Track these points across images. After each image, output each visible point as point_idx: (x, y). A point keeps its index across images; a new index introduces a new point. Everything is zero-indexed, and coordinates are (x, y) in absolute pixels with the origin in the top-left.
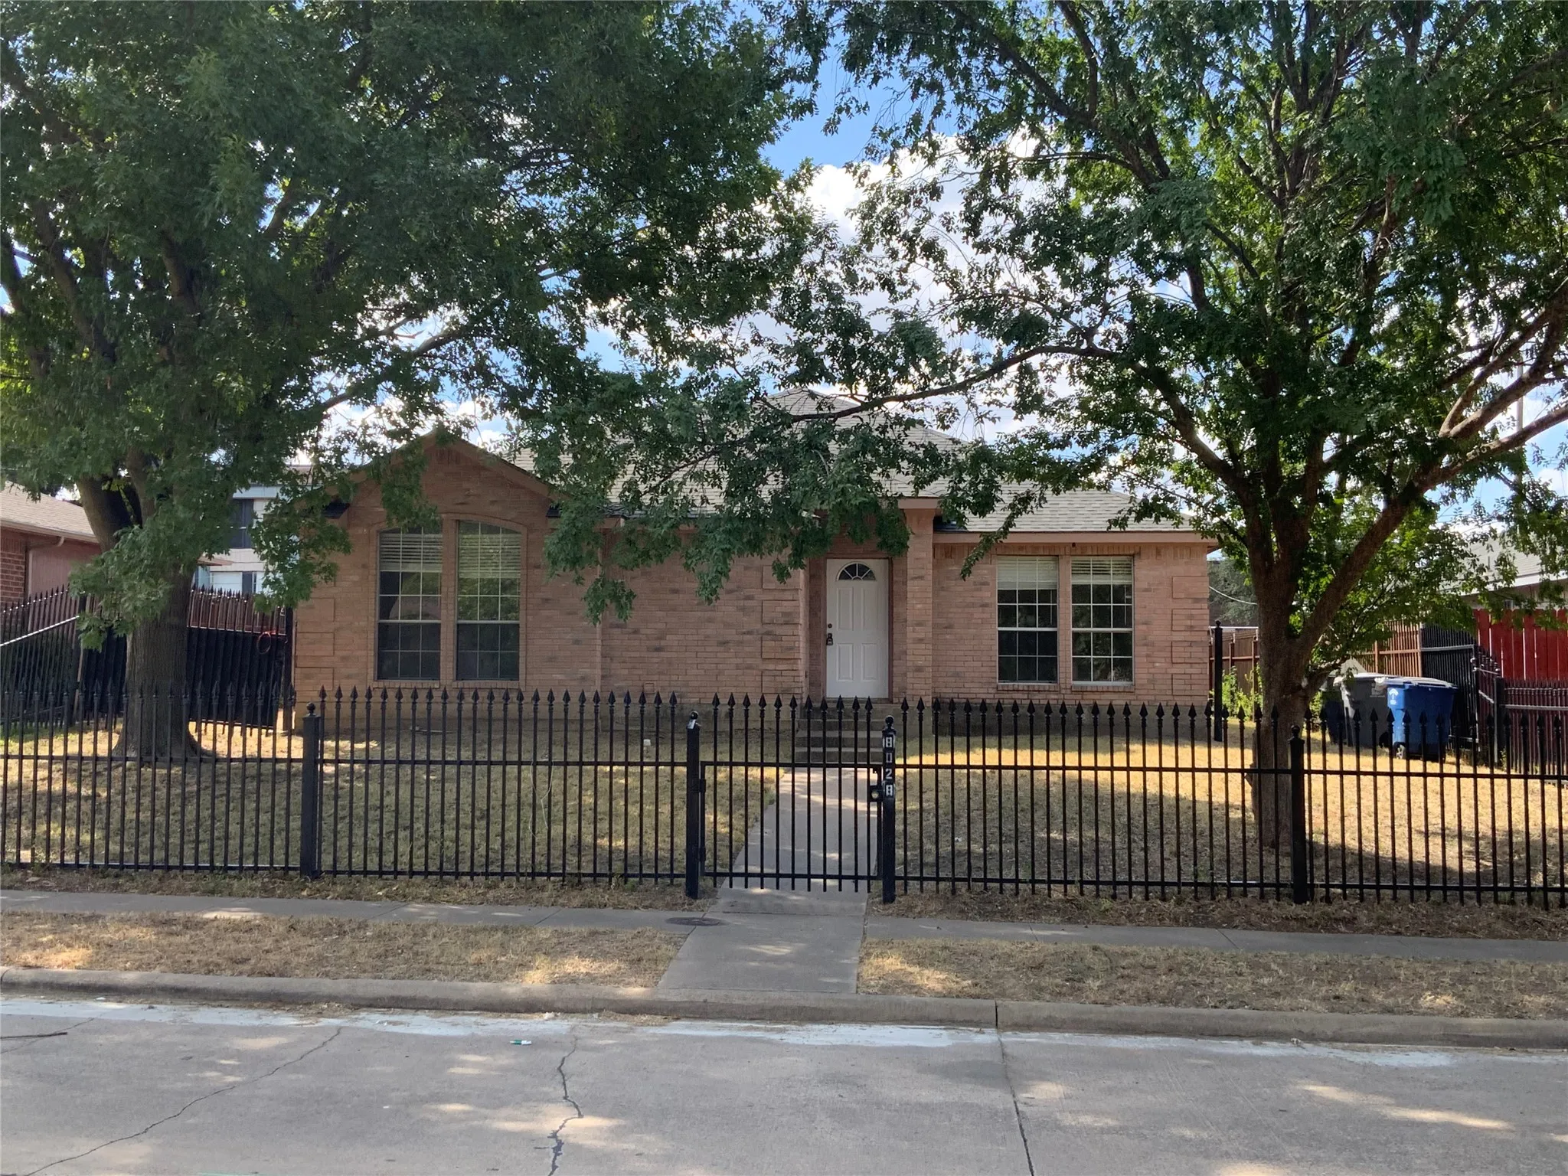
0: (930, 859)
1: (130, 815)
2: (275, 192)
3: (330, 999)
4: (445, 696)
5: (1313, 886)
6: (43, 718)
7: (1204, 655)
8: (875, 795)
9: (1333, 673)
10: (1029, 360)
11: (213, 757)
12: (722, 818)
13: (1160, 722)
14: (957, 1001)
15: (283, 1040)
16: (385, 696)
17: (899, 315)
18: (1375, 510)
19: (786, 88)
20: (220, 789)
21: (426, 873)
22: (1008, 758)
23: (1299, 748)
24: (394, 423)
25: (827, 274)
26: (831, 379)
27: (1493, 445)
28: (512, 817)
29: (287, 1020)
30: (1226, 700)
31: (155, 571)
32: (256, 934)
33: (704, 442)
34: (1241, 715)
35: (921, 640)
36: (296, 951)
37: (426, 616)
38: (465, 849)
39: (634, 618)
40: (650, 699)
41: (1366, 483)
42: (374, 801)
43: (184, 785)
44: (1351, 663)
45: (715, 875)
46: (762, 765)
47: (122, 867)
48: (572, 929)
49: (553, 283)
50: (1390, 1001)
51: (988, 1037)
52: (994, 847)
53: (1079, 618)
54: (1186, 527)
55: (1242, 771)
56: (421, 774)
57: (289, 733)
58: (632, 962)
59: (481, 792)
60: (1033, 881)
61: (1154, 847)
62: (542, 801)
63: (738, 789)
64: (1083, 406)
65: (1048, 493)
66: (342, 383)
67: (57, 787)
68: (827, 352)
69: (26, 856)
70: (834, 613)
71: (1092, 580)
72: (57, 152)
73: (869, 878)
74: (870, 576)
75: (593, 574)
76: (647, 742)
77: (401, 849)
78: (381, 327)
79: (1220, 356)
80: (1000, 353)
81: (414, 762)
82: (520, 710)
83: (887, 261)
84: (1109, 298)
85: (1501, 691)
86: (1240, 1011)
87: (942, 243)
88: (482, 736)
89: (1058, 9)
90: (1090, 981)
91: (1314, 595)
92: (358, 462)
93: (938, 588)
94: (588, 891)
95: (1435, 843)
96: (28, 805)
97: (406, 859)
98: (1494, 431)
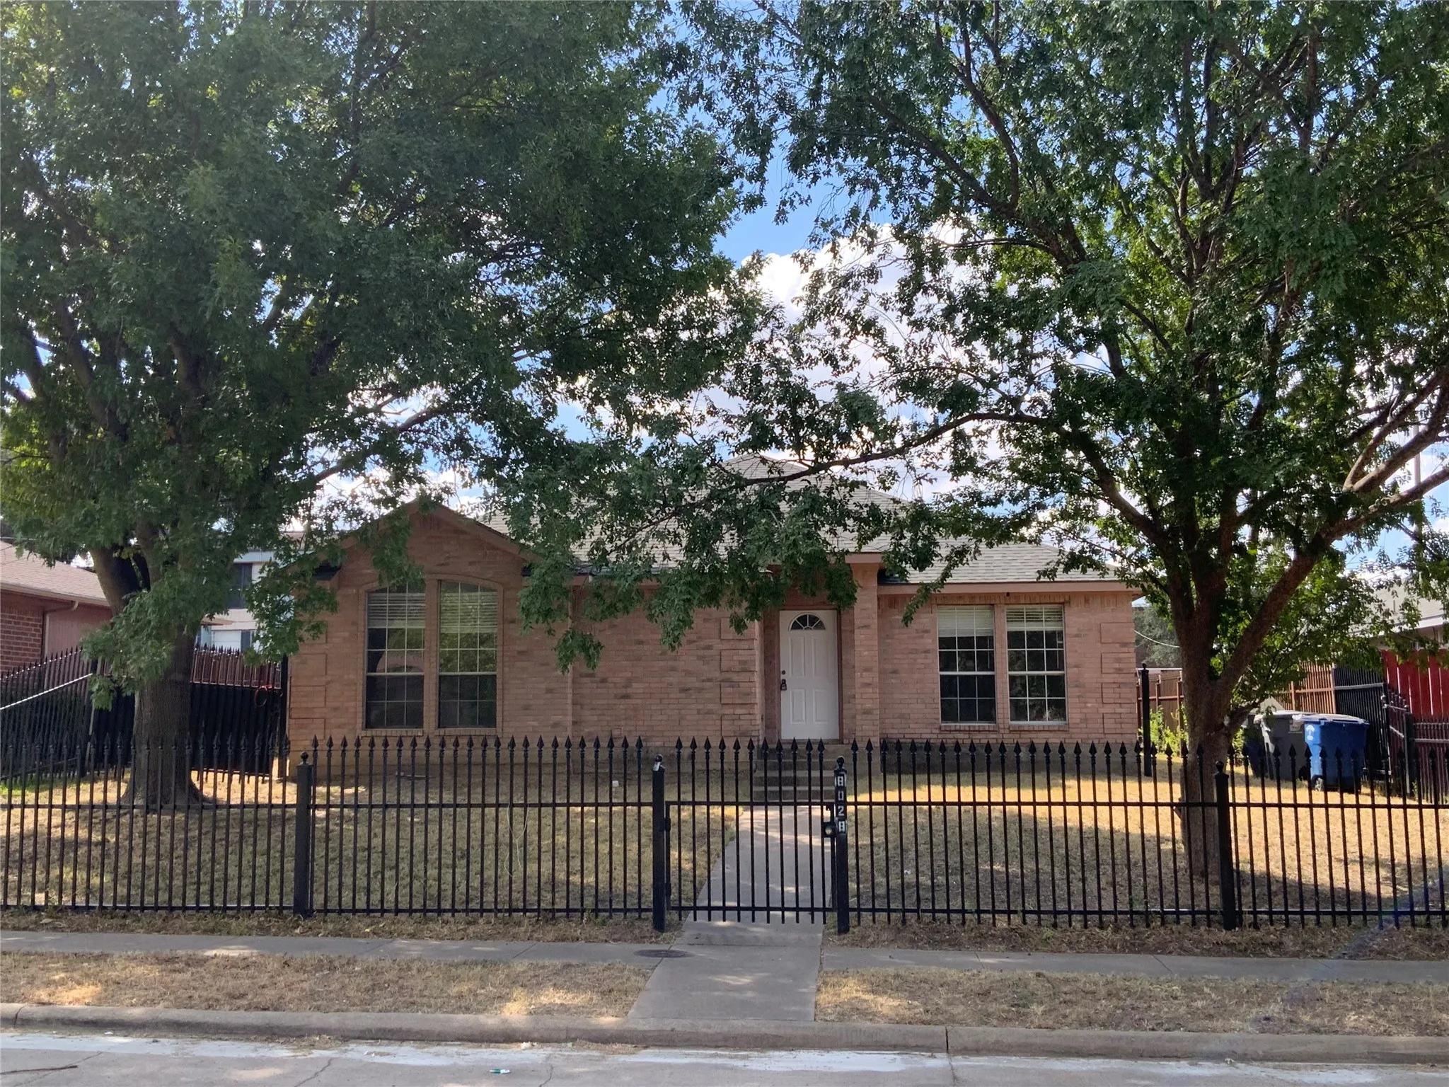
0: (881, 891)
1: (137, 860)
2: (273, 286)
3: (321, 1031)
4: (428, 744)
5: (1242, 912)
6: (57, 769)
7: (1132, 695)
8: (828, 831)
9: (1254, 711)
10: (962, 426)
11: (215, 804)
12: (687, 855)
13: (1093, 759)
14: (909, 1027)
15: (278, 1071)
16: (372, 744)
17: (841, 387)
18: (1286, 558)
19: (736, 184)
20: (220, 834)
21: (411, 911)
22: (952, 795)
23: (1224, 782)
24: (383, 492)
25: (776, 350)
26: (780, 445)
27: (1393, 498)
28: (490, 856)
29: (281, 1052)
30: (1154, 737)
31: (161, 633)
32: (252, 971)
33: (666, 505)
34: (1169, 752)
35: (868, 685)
36: (289, 986)
37: (410, 668)
38: (447, 887)
39: (601, 667)
40: (619, 743)
41: (1277, 535)
42: (362, 843)
43: (187, 830)
44: (1270, 701)
45: (680, 909)
46: (723, 804)
47: (128, 908)
48: (547, 963)
49: (526, 363)
50: (1317, 1021)
51: (939, 1062)
52: (941, 879)
53: (1015, 662)
54: (1111, 576)
55: (1171, 804)
56: (406, 815)
57: (284, 780)
58: (603, 993)
59: (462, 833)
60: (979, 912)
61: (1091, 877)
62: (517, 841)
63: (702, 826)
64: (1013, 467)
65: (983, 546)
66: (333, 456)
67: (69, 833)
68: (777, 421)
69: (40, 899)
70: (788, 661)
71: (1026, 627)
72: (75, 254)
73: (824, 910)
74: (820, 626)
75: (563, 626)
76: (615, 783)
77: (387, 888)
78: (369, 406)
79: (1137, 420)
80: (936, 420)
81: (399, 806)
82: (498, 755)
83: (830, 338)
84: (1034, 370)
85: (1411, 727)
86: (1176, 1033)
87: (881, 323)
88: (462, 780)
89: (980, 111)
90: (1034, 1007)
91: (1233, 638)
92: (347, 528)
93: (884, 634)
94: (561, 925)
95: (1354, 869)
96: (42, 850)
97: (391, 898)
98: (1395, 485)
